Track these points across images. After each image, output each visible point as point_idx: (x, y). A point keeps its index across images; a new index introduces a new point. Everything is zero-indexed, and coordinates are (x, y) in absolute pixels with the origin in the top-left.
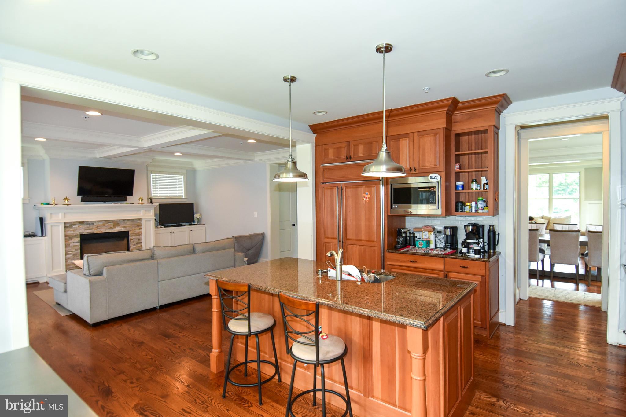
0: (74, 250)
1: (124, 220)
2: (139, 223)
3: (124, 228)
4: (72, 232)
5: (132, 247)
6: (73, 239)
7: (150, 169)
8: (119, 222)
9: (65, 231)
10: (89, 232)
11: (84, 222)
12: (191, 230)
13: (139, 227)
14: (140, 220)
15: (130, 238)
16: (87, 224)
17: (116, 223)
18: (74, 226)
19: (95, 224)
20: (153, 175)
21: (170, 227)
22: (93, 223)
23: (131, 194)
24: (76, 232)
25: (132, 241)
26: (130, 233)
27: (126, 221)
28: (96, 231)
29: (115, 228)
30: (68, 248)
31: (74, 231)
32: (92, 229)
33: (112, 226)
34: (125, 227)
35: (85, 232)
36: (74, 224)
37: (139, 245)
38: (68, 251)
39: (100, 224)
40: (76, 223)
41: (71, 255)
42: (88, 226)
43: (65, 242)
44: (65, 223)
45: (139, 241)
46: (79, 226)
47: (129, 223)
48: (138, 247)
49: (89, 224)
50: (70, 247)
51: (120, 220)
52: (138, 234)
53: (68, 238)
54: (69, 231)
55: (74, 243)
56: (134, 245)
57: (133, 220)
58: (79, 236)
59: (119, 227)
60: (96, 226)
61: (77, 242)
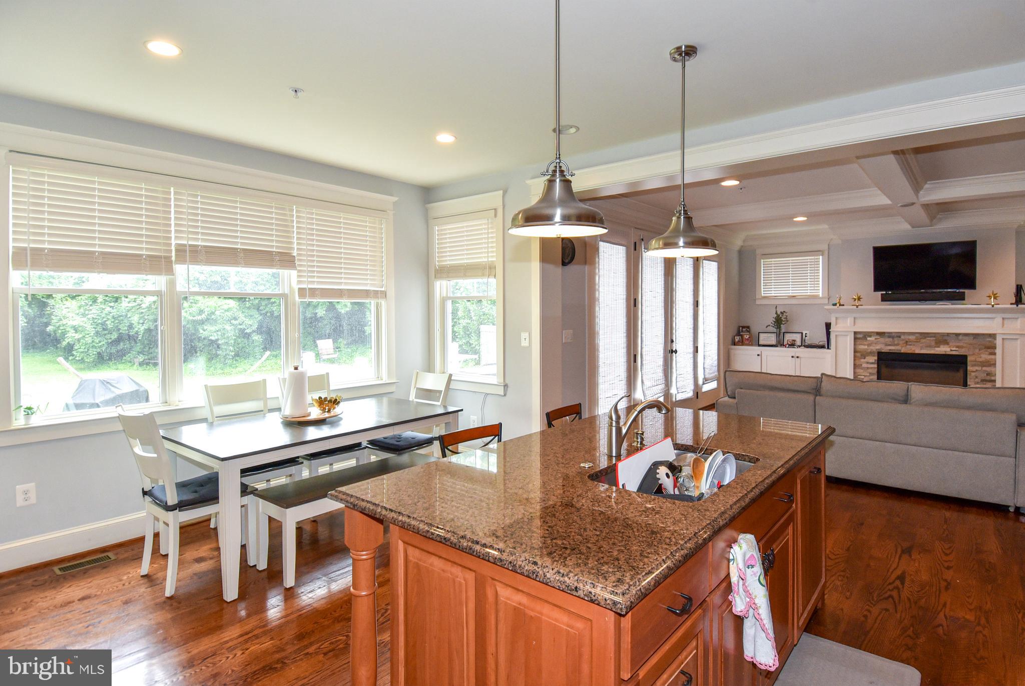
1: (957, 335)
2: (990, 342)
3: (957, 349)
4: (866, 347)
6: (866, 358)
8: (946, 338)
9: (855, 345)
10: (892, 350)
11: (884, 333)
13: (989, 351)
14: (992, 336)
15: (970, 368)
16: (889, 337)
17: (942, 339)
18: (868, 339)
19: (903, 337)
22: (899, 335)
23: (972, 287)
24: (871, 348)
25: (973, 374)
26: (969, 359)
27: (960, 337)
28: (904, 350)
29: (939, 347)
31: (869, 345)
32: (898, 345)
33: (933, 343)
34: (957, 347)
35: (886, 349)
36: (869, 334)
39: (912, 338)
40: (872, 334)
42: (891, 339)
43: (854, 360)
44: (855, 333)
45: (989, 378)
46: (876, 339)
47: (968, 340)
49: (893, 337)
50: (862, 368)
51: (948, 334)
52: (987, 363)
53: (859, 355)
54: (861, 344)
55: (868, 363)
57: (976, 336)
58: (876, 355)
59: (946, 346)
60: (904, 342)
61: (872, 363)
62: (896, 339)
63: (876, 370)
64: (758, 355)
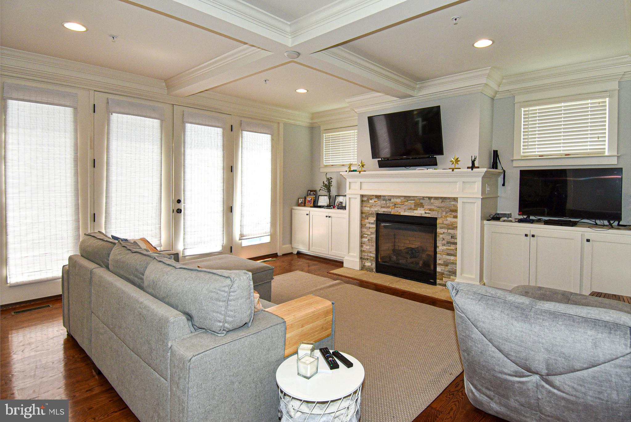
0: (370, 233)
1: (430, 198)
2: (454, 205)
3: (430, 212)
4: (369, 209)
5: (440, 248)
6: (369, 218)
7: (518, 99)
8: (422, 201)
9: (361, 206)
11: (380, 196)
12: (588, 241)
13: (453, 213)
14: (455, 199)
15: (438, 230)
16: (384, 200)
17: (419, 202)
18: (370, 201)
19: (392, 200)
20: (524, 111)
21: (532, 223)
22: (390, 198)
23: (441, 153)
24: (372, 209)
25: (441, 236)
26: (438, 221)
27: (432, 201)
28: (393, 211)
29: (417, 210)
30: (364, 230)
31: (371, 207)
32: (389, 207)
33: (413, 207)
34: (430, 210)
35: (382, 211)
36: (371, 197)
37: (452, 247)
38: (364, 233)
39: (398, 200)
40: (373, 197)
41: (367, 240)
42: (385, 202)
43: (361, 220)
44: (362, 196)
45: (452, 240)
46: (375, 202)
47: (437, 203)
48: (450, 250)
49: (386, 200)
50: (366, 228)
51: (423, 198)
52: (452, 225)
53: (363, 215)
54: (365, 206)
55: (369, 223)
56: (444, 245)
57: (443, 199)
58: (375, 216)
59: (422, 209)
60: (393, 205)
61: (372, 223)
62: (388, 202)
63: (375, 229)
64: (307, 214)
